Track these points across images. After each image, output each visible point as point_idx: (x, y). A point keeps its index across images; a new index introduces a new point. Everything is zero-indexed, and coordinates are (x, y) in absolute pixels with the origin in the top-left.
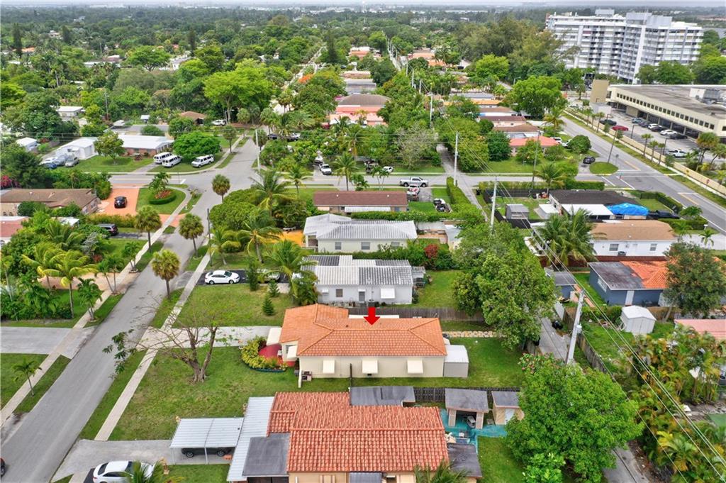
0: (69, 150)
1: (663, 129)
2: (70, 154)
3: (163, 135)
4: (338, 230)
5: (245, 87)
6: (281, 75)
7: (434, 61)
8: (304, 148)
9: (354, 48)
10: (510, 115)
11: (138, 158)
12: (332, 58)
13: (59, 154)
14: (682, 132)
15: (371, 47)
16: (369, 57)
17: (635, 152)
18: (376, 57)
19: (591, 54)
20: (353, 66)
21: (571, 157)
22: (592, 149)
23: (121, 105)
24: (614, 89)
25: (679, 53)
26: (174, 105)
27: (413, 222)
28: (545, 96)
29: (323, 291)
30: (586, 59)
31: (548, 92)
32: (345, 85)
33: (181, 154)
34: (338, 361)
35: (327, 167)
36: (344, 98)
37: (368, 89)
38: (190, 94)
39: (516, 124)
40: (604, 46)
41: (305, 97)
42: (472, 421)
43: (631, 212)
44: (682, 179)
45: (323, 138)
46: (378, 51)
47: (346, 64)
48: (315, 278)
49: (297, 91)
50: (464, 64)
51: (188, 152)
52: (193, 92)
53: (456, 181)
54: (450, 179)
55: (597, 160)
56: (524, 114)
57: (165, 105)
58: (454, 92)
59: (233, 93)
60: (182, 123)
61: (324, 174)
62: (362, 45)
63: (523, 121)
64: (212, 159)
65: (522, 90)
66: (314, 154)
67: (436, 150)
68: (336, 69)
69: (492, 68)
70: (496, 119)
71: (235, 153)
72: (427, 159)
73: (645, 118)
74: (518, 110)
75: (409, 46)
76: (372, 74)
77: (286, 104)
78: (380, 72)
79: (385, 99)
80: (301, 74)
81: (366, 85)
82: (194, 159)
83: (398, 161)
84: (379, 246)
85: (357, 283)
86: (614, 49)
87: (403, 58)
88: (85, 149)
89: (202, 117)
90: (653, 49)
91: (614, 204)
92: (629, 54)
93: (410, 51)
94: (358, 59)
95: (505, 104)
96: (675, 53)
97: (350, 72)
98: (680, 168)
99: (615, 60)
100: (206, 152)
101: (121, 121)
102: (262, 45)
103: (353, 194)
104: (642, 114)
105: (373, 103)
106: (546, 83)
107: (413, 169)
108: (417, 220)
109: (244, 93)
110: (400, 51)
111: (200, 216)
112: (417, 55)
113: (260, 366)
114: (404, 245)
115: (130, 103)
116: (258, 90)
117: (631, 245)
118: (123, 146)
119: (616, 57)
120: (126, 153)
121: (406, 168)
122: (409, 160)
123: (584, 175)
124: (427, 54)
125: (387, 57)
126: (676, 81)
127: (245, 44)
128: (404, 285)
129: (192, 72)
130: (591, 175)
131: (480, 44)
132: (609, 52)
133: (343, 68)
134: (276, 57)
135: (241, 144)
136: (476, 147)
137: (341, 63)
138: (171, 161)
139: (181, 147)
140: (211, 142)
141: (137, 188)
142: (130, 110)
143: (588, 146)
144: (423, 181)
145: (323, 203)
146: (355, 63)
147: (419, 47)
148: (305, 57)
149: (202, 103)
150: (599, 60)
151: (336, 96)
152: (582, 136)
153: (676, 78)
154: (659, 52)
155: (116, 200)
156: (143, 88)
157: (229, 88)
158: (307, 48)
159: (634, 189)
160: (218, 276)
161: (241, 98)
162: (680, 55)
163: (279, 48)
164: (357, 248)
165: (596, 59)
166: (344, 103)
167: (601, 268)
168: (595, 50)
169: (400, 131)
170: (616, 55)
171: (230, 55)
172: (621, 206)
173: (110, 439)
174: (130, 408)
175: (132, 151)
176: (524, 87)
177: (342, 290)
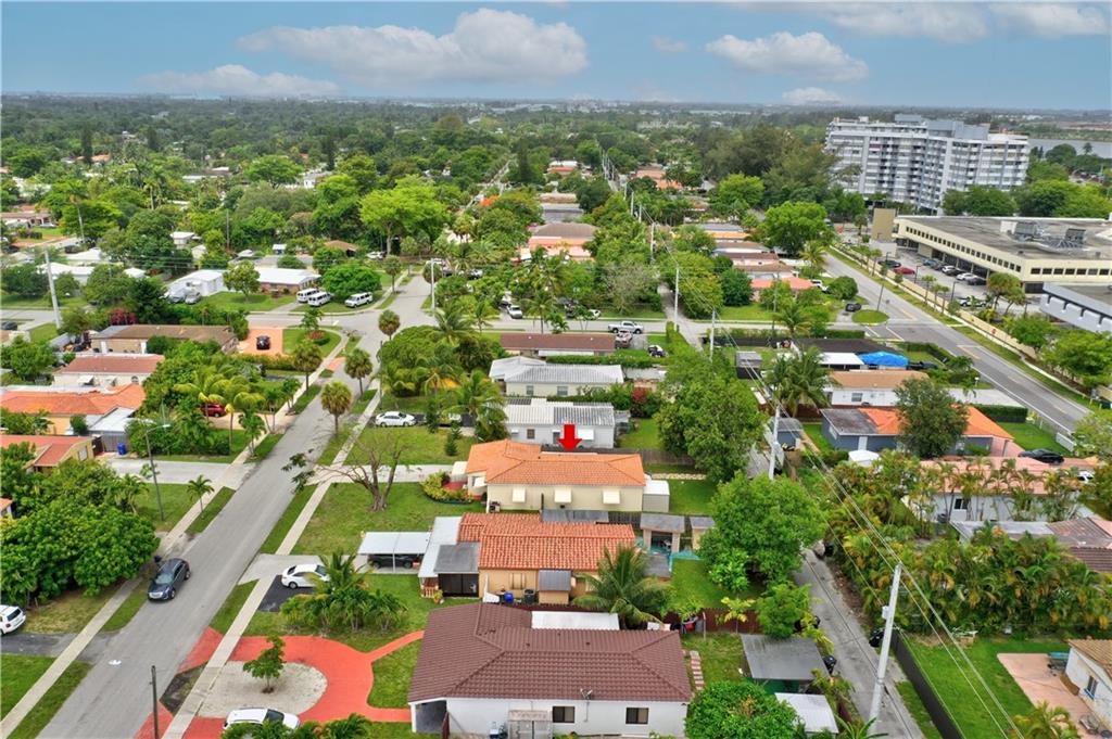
0: (188, 285)
1: (961, 273)
2: (190, 289)
3: (304, 268)
4: (530, 373)
5: (412, 209)
6: (455, 197)
7: (664, 181)
8: (489, 284)
9: (555, 163)
10: (760, 251)
11: (276, 295)
12: (524, 177)
13: (175, 289)
14: (985, 276)
15: (578, 161)
16: (576, 175)
17: (916, 299)
18: (585, 175)
19: (882, 175)
20: (553, 187)
21: (829, 303)
22: (860, 294)
23: (248, 230)
24: (903, 222)
25: (998, 175)
26: (316, 232)
27: (619, 366)
28: (805, 228)
29: (513, 431)
30: (874, 182)
31: (809, 222)
32: (541, 211)
33: (332, 290)
34: (529, 491)
35: (517, 309)
36: (539, 228)
37: (573, 216)
38: (338, 219)
39: (765, 263)
40: (899, 165)
41: (490, 225)
42: (668, 544)
43: (887, 362)
44: (967, 331)
45: (511, 274)
46: (589, 167)
47: (544, 184)
48: (504, 417)
49: (476, 218)
50: (707, 186)
51: (341, 289)
52: (343, 216)
53: (678, 326)
54: (670, 324)
55: (864, 308)
56: (778, 251)
57: (305, 232)
58: (688, 223)
59: (397, 217)
60: (330, 254)
61: (513, 317)
62: (567, 159)
63: (775, 259)
64: (370, 298)
65: (774, 219)
66: (501, 292)
67: (656, 291)
68: (530, 190)
69: (741, 192)
70: (739, 256)
71: (398, 292)
72: (644, 301)
73: (941, 259)
74: (770, 245)
75: (632, 160)
76: (579, 197)
77: (464, 233)
78: (590, 195)
79: (593, 228)
80: (481, 197)
81: (570, 212)
82: (348, 297)
83: (607, 304)
84: (578, 390)
85: (552, 422)
86: (913, 169)
87: (623, 177)
88: (209, 283)
89: (353, 248)
90: (963, 169)
91: (866, 353)
92: (932, 176)
93: (634, 167)
94: (560, 177)
95: (754, 239)
96: (991, 175)
97: (547, 194)
98: (967, 317)
99: (914, 184)
100: (363, 290)
101: (248, 251)
102: (427, 157)
103: (549, 336)
104: (937, 254)
105: (577, 235)
106: (806, 211)
107: (626, 314)
108: (625, 365)
109: (411, 218)
110: (619, 166)
111: (369, 352)
112: (641, 174)
113: (443, 497)
114: (608, 389)
115: (260, 228)
116: (429, 214)
117: (877, 394)
118: (259, 280)
119: (915, 180)
120: (260, 290)
121: (617, 312)
122: (621, 303)
123: (843, 322)
124: (656, 173)
125: (601, 174)
126: (993, 212)
127: (403, 155)
128: (604, 426)
129: (337, 191)
130: (852, 324)
131: (728, 159)
132: (905, 173)
133: (539, 190)
134: (446, 173)
135: (405, 281)
136: (708, 287)
137: (538, 183)
138: (320, 298)
139: (332, 281)
140: (370, 277)
141: (281, 329)
142: (260, 238)
143: (854, 290)
144: (638, 327)
145: (513, 346)
146: (555, 183)
147: (646, 163)
148: (487, 174)
149: (354, 231)
150: (893, 183)
151: (529, 225)
152: (846, 278)
153: (992, 209)
154: (971, 174)
155: (258, 339)
156: (274, 209)
157: (392, 211)
158: (490, 161)
159: (903, 340)
160: (391, 418)
161: (407, 224)
162: (1000, 179)
163: (449, 161)
164: (553, 391)
165: (888, 182)
166: (539, 234)
167: (832, 414)
168: (886, 170)
169: (610, 266)
170: (915, 176)
171: (383, 169)
172: (874, 355)
173: (291, 554)
174: (308, 530)
175: (268, 286)
176: (777, 216)
177: (533, 431)
